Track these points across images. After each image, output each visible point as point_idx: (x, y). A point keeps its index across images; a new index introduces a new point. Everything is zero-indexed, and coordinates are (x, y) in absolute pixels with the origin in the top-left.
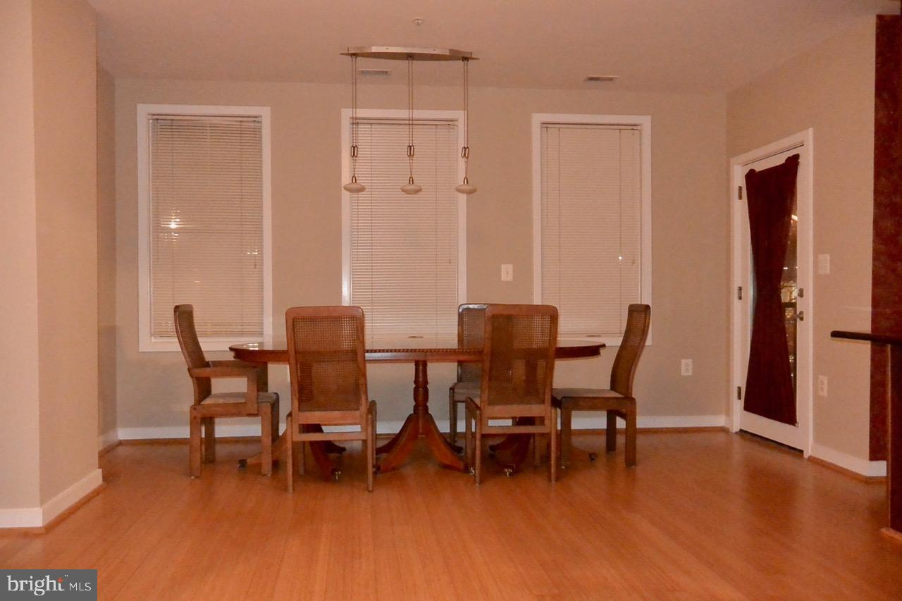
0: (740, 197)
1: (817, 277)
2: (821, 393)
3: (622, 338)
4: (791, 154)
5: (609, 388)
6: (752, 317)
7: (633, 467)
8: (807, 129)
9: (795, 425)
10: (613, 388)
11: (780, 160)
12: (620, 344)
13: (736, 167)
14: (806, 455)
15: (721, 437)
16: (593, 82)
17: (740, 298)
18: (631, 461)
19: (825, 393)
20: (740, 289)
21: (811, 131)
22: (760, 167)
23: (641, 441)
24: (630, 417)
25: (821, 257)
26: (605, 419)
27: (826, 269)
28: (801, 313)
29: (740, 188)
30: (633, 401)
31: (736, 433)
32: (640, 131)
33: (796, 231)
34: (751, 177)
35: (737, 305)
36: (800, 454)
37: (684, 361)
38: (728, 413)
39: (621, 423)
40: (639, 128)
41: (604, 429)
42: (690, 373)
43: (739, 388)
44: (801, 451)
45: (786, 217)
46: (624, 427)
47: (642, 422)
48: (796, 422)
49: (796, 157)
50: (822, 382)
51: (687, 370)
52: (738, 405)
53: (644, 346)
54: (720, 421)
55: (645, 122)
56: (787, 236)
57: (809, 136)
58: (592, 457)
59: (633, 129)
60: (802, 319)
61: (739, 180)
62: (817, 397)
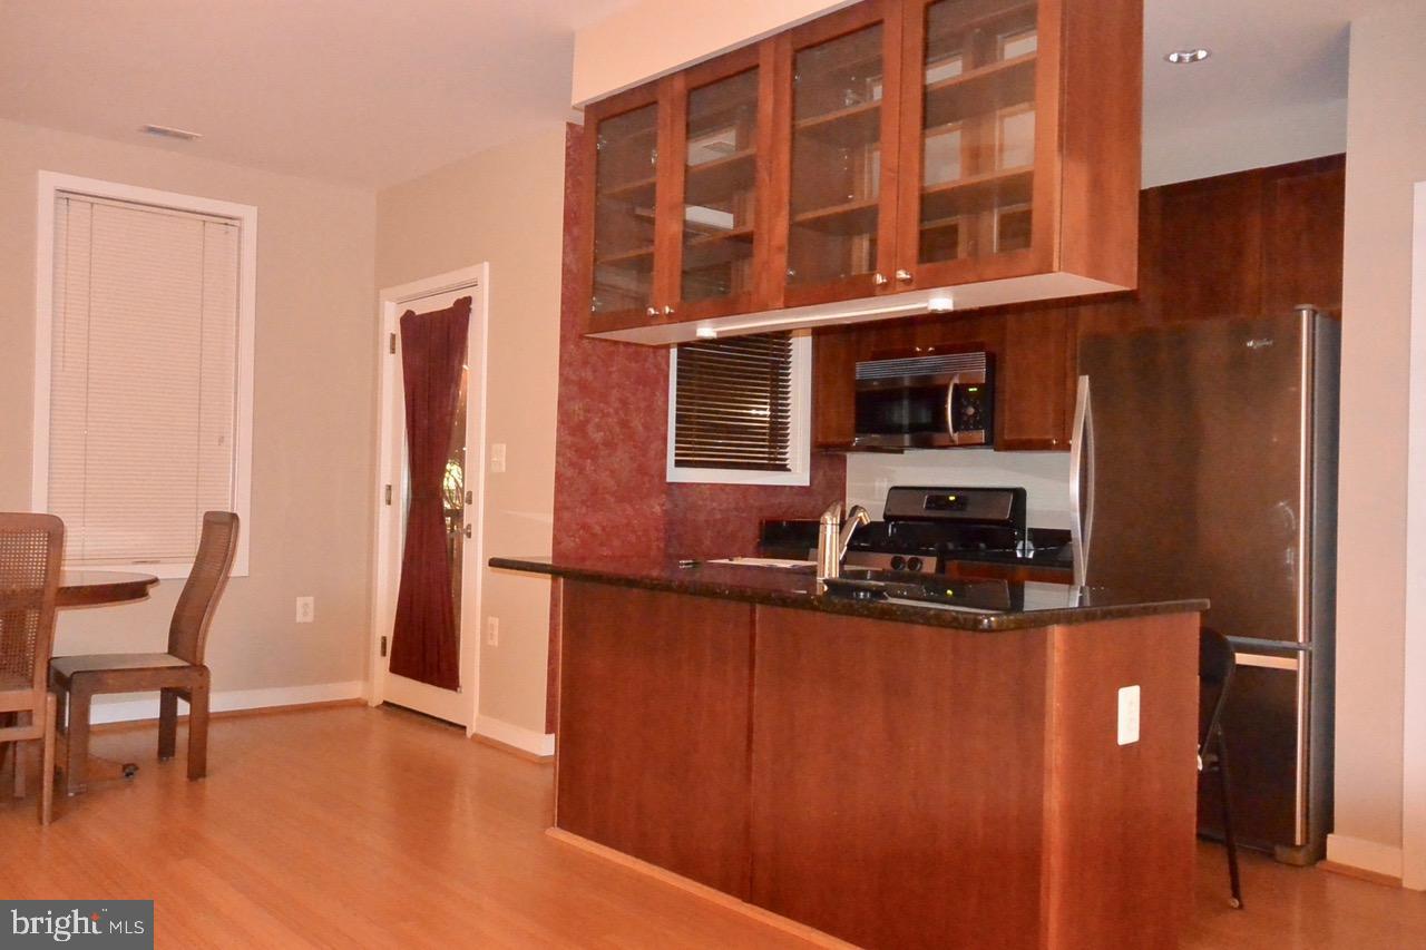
0: (393, 351)
1: (489, 477)
2: (490, 643)
3: (192, 565)
4: (462, 294)
5: (166, 651)
6: (405, 530)
7: (200, 780)
8: (482, 262)
9: (456, 690)
10: (173, 650)
11: (445, 303)
12: (188, 576)
13: (387, 303)
14: (469, 733)
15: (356, 716)
16: (152, 135)
17: (389, 502)
18: (197, 770)
19: (495, 642)
20: (389, 488)
21: (486, 264)
22: (421, 308)
23: (215, 734)
24: (198, 696)
25: (495, 446)
26: (159, 701)
27: (501, 465)
28: (469, 526)
29: (393, 337)
30: (203, 670)
31: (378, 707)
32: (240, 229)
33: (465, 406)
34: (408, 320)
35: (384, 512)
36: (461, 732)
37: (300, 601)
38: (367, 677)
39: (183, 708)
40: (236, 223)
41: (155, 719)
42: (310, 618)
43: (384, 639)
44: (464, 728)
45: (453, 386)
46: (188, 713)
47: (218, 702)
48: (458, 686)
49: (468, 300)
50: (492, 625)
51: (305, 614)
52: (382, 664)
53: (227, 578)
54: (352, 690)
55: (249, 215)
56: (452, 414)
57: (484, 272)
58: (130, 770)
59: (226, 224)
60: (469, 535)
61: (391, 325)
62: (485, 647)
